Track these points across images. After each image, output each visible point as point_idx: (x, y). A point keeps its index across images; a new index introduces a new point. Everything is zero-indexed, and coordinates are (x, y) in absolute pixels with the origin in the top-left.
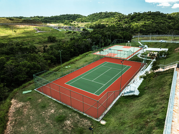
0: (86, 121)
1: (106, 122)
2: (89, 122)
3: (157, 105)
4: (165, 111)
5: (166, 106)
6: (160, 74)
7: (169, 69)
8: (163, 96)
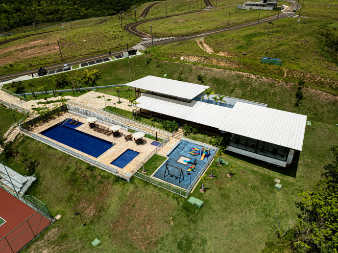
0: (50, 233)
1: (58, 214)
2: (53, 229)
3: (70, 165)
4: (82, 162)
5: (77, 160)
6: (15, 148)
7: (16, 137)
8: (61, 158)
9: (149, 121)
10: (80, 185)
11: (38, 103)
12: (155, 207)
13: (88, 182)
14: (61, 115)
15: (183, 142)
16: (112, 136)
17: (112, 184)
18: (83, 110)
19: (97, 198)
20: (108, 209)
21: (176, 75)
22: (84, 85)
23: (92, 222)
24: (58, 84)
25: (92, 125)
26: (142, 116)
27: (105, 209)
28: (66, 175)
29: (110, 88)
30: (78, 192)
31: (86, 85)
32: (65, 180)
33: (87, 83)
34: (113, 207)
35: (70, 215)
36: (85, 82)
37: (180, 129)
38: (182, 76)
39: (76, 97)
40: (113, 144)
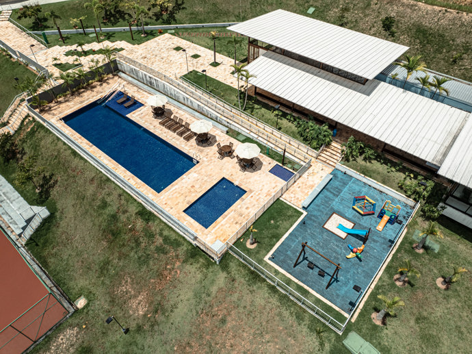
0: (62, 339)
1: (82, 297)
2: (68, 331)
3: (108, 200)
4: (130, 199)
5: (121, 191)
6: (20, 143)
7: (23, 122)
8: (92, 180)
9: (271, 115)
10: (124, 245)
11: (67, 54)
12: (267, 337)
13: (138, 243)
14: (105, 81)
15: (340, 175)
16: (193, 141)
17: (184, 262)
18: (145, 75)
19: (152, 281)
20: (172, 311)
21: (334, 12)
22: (153, 21)
23: (139, 329)
24: (106, 15)
25: (159, 112)
26: (258, 102)
27: (167, 311)
28: (101, 219)
29: (201, 30)
30: (119, 259)
31: (156, 20)
32: (97, 228)
33: (158, 16)
34: (182, 310)
35: (102, 303)
36: (155, 15)
37: (334, 144)
38: (346, 15)
39: (136, 46)
40: (195, 162)
